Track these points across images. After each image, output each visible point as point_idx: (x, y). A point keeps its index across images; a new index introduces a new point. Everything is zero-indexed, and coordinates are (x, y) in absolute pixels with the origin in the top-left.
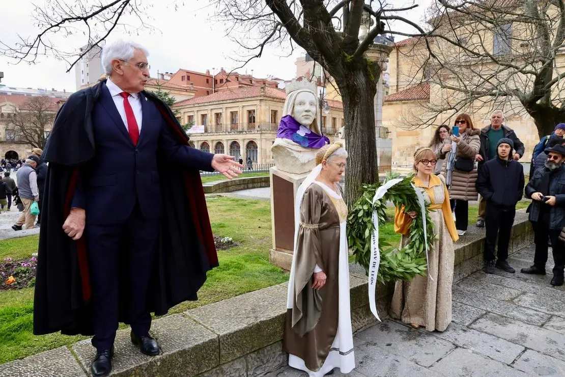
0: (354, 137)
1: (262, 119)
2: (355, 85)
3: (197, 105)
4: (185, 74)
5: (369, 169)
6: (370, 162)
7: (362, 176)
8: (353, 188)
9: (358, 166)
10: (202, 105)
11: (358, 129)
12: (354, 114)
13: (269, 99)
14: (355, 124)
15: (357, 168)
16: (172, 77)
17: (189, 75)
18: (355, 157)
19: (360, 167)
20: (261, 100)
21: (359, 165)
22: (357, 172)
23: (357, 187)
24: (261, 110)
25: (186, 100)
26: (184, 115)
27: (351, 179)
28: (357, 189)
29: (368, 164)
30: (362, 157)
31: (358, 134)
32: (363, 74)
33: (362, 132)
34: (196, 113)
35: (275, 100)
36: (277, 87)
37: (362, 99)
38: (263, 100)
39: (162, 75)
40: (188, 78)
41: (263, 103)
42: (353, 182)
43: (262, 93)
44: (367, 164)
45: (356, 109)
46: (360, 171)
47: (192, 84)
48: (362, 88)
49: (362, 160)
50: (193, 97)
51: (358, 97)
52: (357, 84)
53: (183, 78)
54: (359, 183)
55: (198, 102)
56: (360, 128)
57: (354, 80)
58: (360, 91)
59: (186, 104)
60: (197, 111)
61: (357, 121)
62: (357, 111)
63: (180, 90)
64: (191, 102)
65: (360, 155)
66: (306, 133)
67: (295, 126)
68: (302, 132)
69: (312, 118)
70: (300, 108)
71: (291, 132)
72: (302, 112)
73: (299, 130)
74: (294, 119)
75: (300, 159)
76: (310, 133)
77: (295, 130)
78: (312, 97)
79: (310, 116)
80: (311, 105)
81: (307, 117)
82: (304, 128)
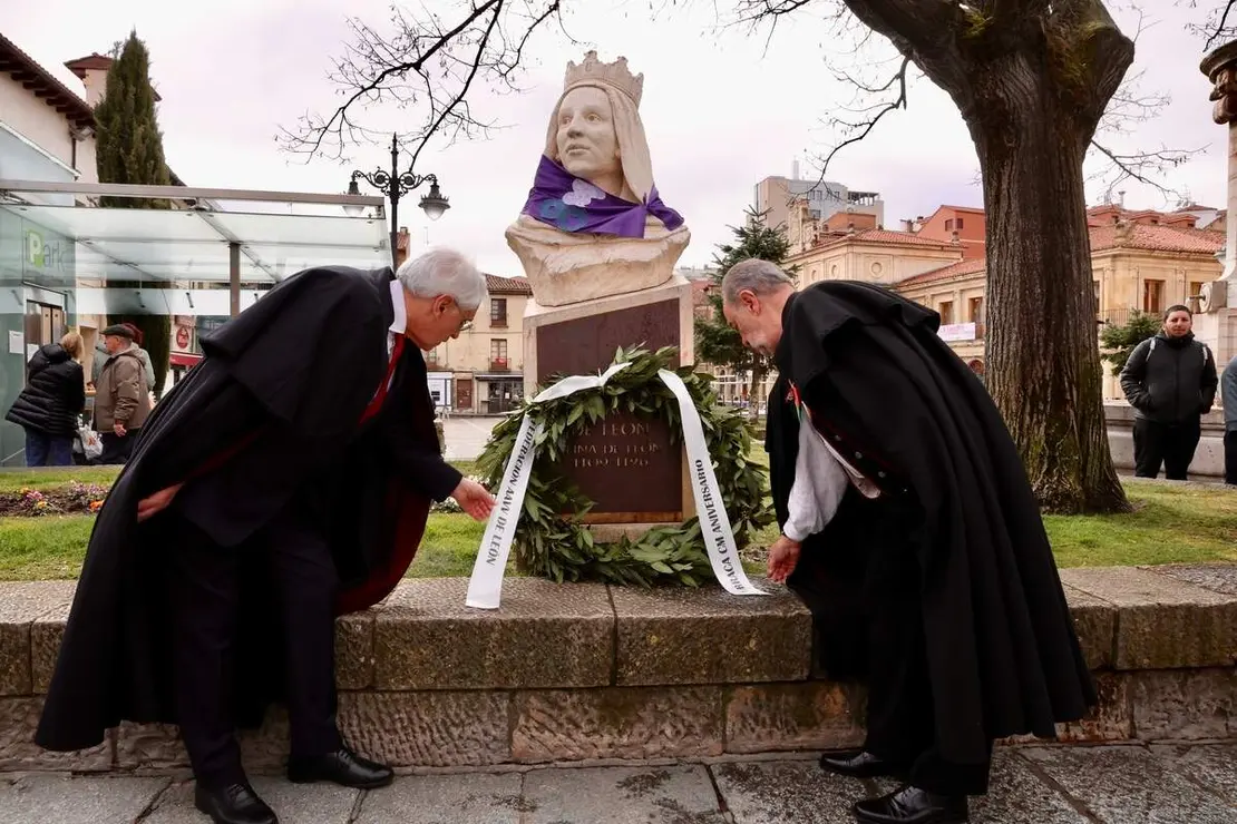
1: (1118, 301)
2: (1000, 100)
3: (961, 278)
4: (953, 216)
5: (1046, 346)
6: (1048, 328)
7: (1023, 366)
10: (972, 276)
11: (1011, 229)
12: (1000, 184)
13: (1138, 252)
14: (1002, 215)
15: (1008, 344)
16: (923, 225)
17: (962, 215)
19: (1017, 340)
20: (1115, 256)
21: (1014, 337)
22: (1008, 358)
23: (1007, 401)
24: (1114, 279)
25: (940, 270)
26: (933, 300)
27: (994, 375)
28: (1007, 409)
29: (1043, 332)
30: (1021, 311)
31: (1010, 245)
32: (1031, 64)
33: (1025, 235)
34: (957, 296)
35: (1156, 253)
36: (1192, 225)
37: (1023, 136)
38: (1120, 255)
39: (910, 223)
40: (960, 223)
41: (1120, 264)
43: (1119, 240)
44: (1039, 331)
45: (1007, 170)
46: (1016, 354)
47: (955, 233)
48: (1024, 105)
49: (1021, 319)
50: (955, 262)
51: (1011, 134)
52: (1007, 96)
53: (948, 224)
54: (1012, 390)
55: (965, 271)
56: (1017, 226)
57: (997, 85)
58: (1016, 116)
59: (938, 276)
60: (962, 291)
61: (1009, 204)
62: (1010, 176)
63: (927, 247)
64: (950, 273)
65: (1017, 306)
66: (592, 199)
67: (556, 183)
68: (579, 197)
69: (593, 153)
70: (563, 131)
71: (540, 197)
72: (565, 141)
73: (572, 191)
74: (560, 163)
75: (549, 266)
76: (603, 197)
77: (557, 193)
78: (594, 98)
79: (582, 147)
80: (592, 118)
81: (575, 151)
82: (586, 185)
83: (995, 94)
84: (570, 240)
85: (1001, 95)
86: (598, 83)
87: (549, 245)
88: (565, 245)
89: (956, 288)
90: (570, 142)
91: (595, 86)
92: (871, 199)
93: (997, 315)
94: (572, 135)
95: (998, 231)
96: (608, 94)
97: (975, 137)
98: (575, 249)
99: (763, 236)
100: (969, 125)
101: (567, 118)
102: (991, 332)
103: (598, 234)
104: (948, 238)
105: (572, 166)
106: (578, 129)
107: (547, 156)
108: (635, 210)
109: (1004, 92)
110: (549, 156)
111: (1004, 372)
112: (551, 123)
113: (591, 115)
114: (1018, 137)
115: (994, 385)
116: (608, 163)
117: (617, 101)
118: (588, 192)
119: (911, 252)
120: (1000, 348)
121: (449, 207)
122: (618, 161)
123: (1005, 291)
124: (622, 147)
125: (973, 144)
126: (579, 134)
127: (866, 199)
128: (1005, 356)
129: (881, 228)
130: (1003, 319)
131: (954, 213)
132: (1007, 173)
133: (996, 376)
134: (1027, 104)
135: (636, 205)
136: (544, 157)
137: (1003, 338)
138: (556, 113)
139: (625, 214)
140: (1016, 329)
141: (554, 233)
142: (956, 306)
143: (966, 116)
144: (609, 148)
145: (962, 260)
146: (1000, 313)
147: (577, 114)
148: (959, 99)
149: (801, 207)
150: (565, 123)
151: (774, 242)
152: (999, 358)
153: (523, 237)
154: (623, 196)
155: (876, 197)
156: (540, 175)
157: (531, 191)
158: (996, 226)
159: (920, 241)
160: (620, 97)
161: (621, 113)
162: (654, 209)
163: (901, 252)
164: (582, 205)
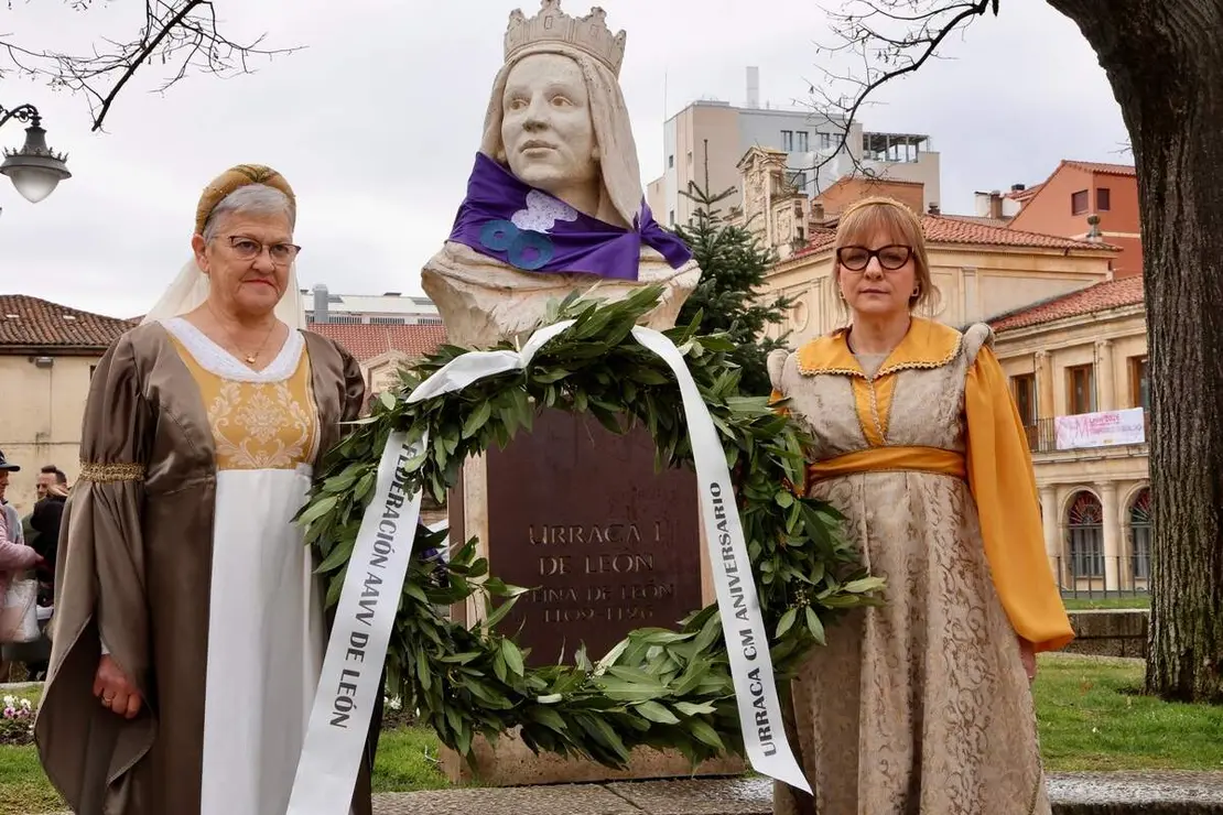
0: (1168, 286)
2: (1161, 38)
3: (1108, 315)
4: (1087, 183)
8: (1176, 536)
9: (1190, 426)
11: (1185, 248)
12: (1164, 175)
14: (1169, 225)
15: (1188, 436)
16: (1026, 203)
17: (1105, 183)
18: (1177, 382)
19: (1202, 429)
21: (1197, 423)
22: (1189, 458)
23: (1192, 530)
26: (1050, 362)
27: (1166, 489)
28: (1192, 542)
30: (1207, 382)
31: (1184, 273)
33: (1206, 257)
34: (1103, 352)
37: (1201, 98)
39: (996, 199)
40: (1102, 198)
42: (1174, 510)
45: (1174, 151)
46: (1201, 451)
47: (1094, 221)
48: (1200, 46)
49: (1207, 395)
50: (1096, 280)
51: (1179, 93)
52: (1173, 31)
53: (1077, 200)
54: (1199, 511)
55: (1116, 299)
56: (1195, 243)
57: (1155, 15)
58: (1188, 65)
59: (1059, 310)
60: (1113, 342)
61: (1180, 206)
62: (1179, 162)
63: (1037, 252)
64: (1086, 303)
65: (1200, 373)
66: (556, 220)
67: (499, 195)
68: (536, 219)
69: (563, 154)
70: (513, 120)
71: (479, 217)
72: (518, 134)
73: (527, 208)
74: (506, 165)
75: (499, 320)
76: (572, 218)
77: (504, 210)
78: (561, 73)
79: (546, 145)
80: (559, 103)
81: (536, 150)
82: (547, 200)
83: (1152, 29)
84: (526, 282)
85: (1163, 30)
86: (566, 49)
87: (498, 289)
88: (522, 290)
89: (1100, 335)
90: (526, 137)
91: (561, 53)
92: (912, 148)
93: (1167, 391)
94: (531, 127)
95: (1163, 252)
96: (582, 66)
97: (1121, 95)
98: (535, 295)
99: (719, 242)
100: (1111, 77)
101: (520, 100)
102: (1159, 416)
103: (570, 274)
104: (1080, 234)
105: (530, 172)
106: (541, 119)
107: (484, 153)
108: (624, 237)
109: (1169, 26)
110: (488, 153)
111: (1184, 483)
112: (492, 104)
113: (557, 97)
114: (1192, 100)
115: (1168, 504)
116: (580, 168)
117: (594, 76)
118: (549, 210)
119: (1000, 262)
120: (1174, 443)
121: (68, 175)
122: (596, 166)
123: (1178, 348)
124: (602, 145)
125: (1118, 108)
126: (541, 127)
127: (901, 148)
128: (1183, 456)
129: (934, 210)
130: (1177, 395)
131: (1090, 177)
132: (1175, 156)
133: (1171, 489)
134: (1206, 44)
135: (624, 231)
136: (480, 156)
137: (1178, 425)
138: (500, 90)
139: (611, 244)
140: (1199, 411)
141: (503, 272)
142: (1101, 373)
143: (1104, 62)
144: (584, 145)
145: (1110, 276)
146: (1171, 383)
147: (537, 97)
148: (1094, 34)
149: (768, 169)
150: (516, 106)
151: (741, 253)
152: (1174, 460)
153: (458, 278)
154: (601, 216)
155: (922, 145)
156: (475, 183)
157: (462, 208)
158: (1159, 241)
159: (1023, 240)
160: (597, 68)
161: (600, 94)
162: (649, 237)
163: (981, 262)
164: (542, 230)
